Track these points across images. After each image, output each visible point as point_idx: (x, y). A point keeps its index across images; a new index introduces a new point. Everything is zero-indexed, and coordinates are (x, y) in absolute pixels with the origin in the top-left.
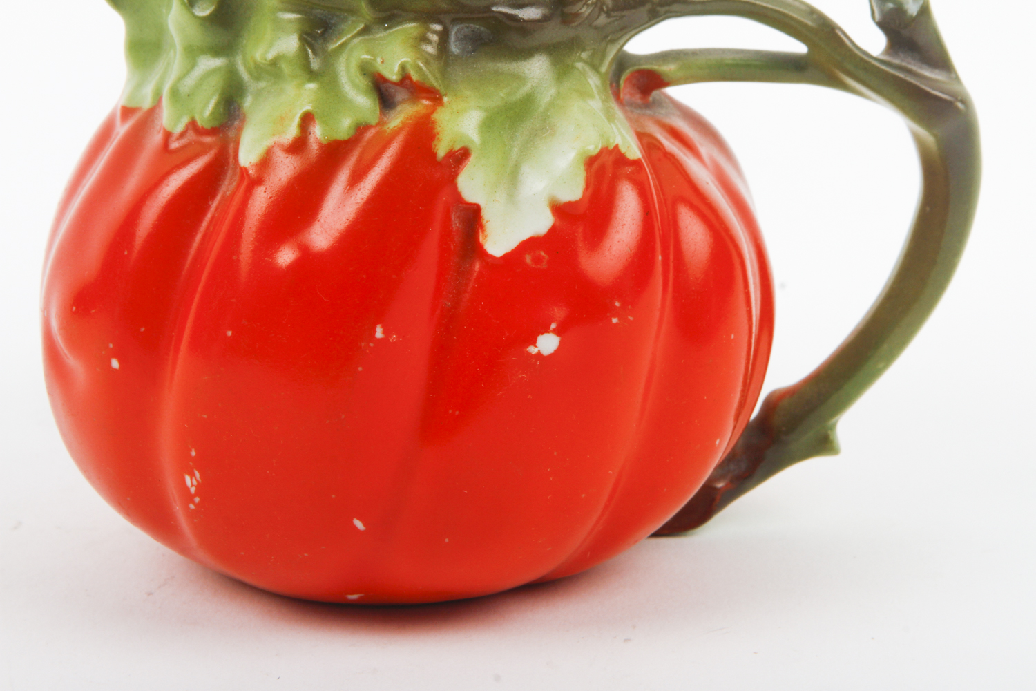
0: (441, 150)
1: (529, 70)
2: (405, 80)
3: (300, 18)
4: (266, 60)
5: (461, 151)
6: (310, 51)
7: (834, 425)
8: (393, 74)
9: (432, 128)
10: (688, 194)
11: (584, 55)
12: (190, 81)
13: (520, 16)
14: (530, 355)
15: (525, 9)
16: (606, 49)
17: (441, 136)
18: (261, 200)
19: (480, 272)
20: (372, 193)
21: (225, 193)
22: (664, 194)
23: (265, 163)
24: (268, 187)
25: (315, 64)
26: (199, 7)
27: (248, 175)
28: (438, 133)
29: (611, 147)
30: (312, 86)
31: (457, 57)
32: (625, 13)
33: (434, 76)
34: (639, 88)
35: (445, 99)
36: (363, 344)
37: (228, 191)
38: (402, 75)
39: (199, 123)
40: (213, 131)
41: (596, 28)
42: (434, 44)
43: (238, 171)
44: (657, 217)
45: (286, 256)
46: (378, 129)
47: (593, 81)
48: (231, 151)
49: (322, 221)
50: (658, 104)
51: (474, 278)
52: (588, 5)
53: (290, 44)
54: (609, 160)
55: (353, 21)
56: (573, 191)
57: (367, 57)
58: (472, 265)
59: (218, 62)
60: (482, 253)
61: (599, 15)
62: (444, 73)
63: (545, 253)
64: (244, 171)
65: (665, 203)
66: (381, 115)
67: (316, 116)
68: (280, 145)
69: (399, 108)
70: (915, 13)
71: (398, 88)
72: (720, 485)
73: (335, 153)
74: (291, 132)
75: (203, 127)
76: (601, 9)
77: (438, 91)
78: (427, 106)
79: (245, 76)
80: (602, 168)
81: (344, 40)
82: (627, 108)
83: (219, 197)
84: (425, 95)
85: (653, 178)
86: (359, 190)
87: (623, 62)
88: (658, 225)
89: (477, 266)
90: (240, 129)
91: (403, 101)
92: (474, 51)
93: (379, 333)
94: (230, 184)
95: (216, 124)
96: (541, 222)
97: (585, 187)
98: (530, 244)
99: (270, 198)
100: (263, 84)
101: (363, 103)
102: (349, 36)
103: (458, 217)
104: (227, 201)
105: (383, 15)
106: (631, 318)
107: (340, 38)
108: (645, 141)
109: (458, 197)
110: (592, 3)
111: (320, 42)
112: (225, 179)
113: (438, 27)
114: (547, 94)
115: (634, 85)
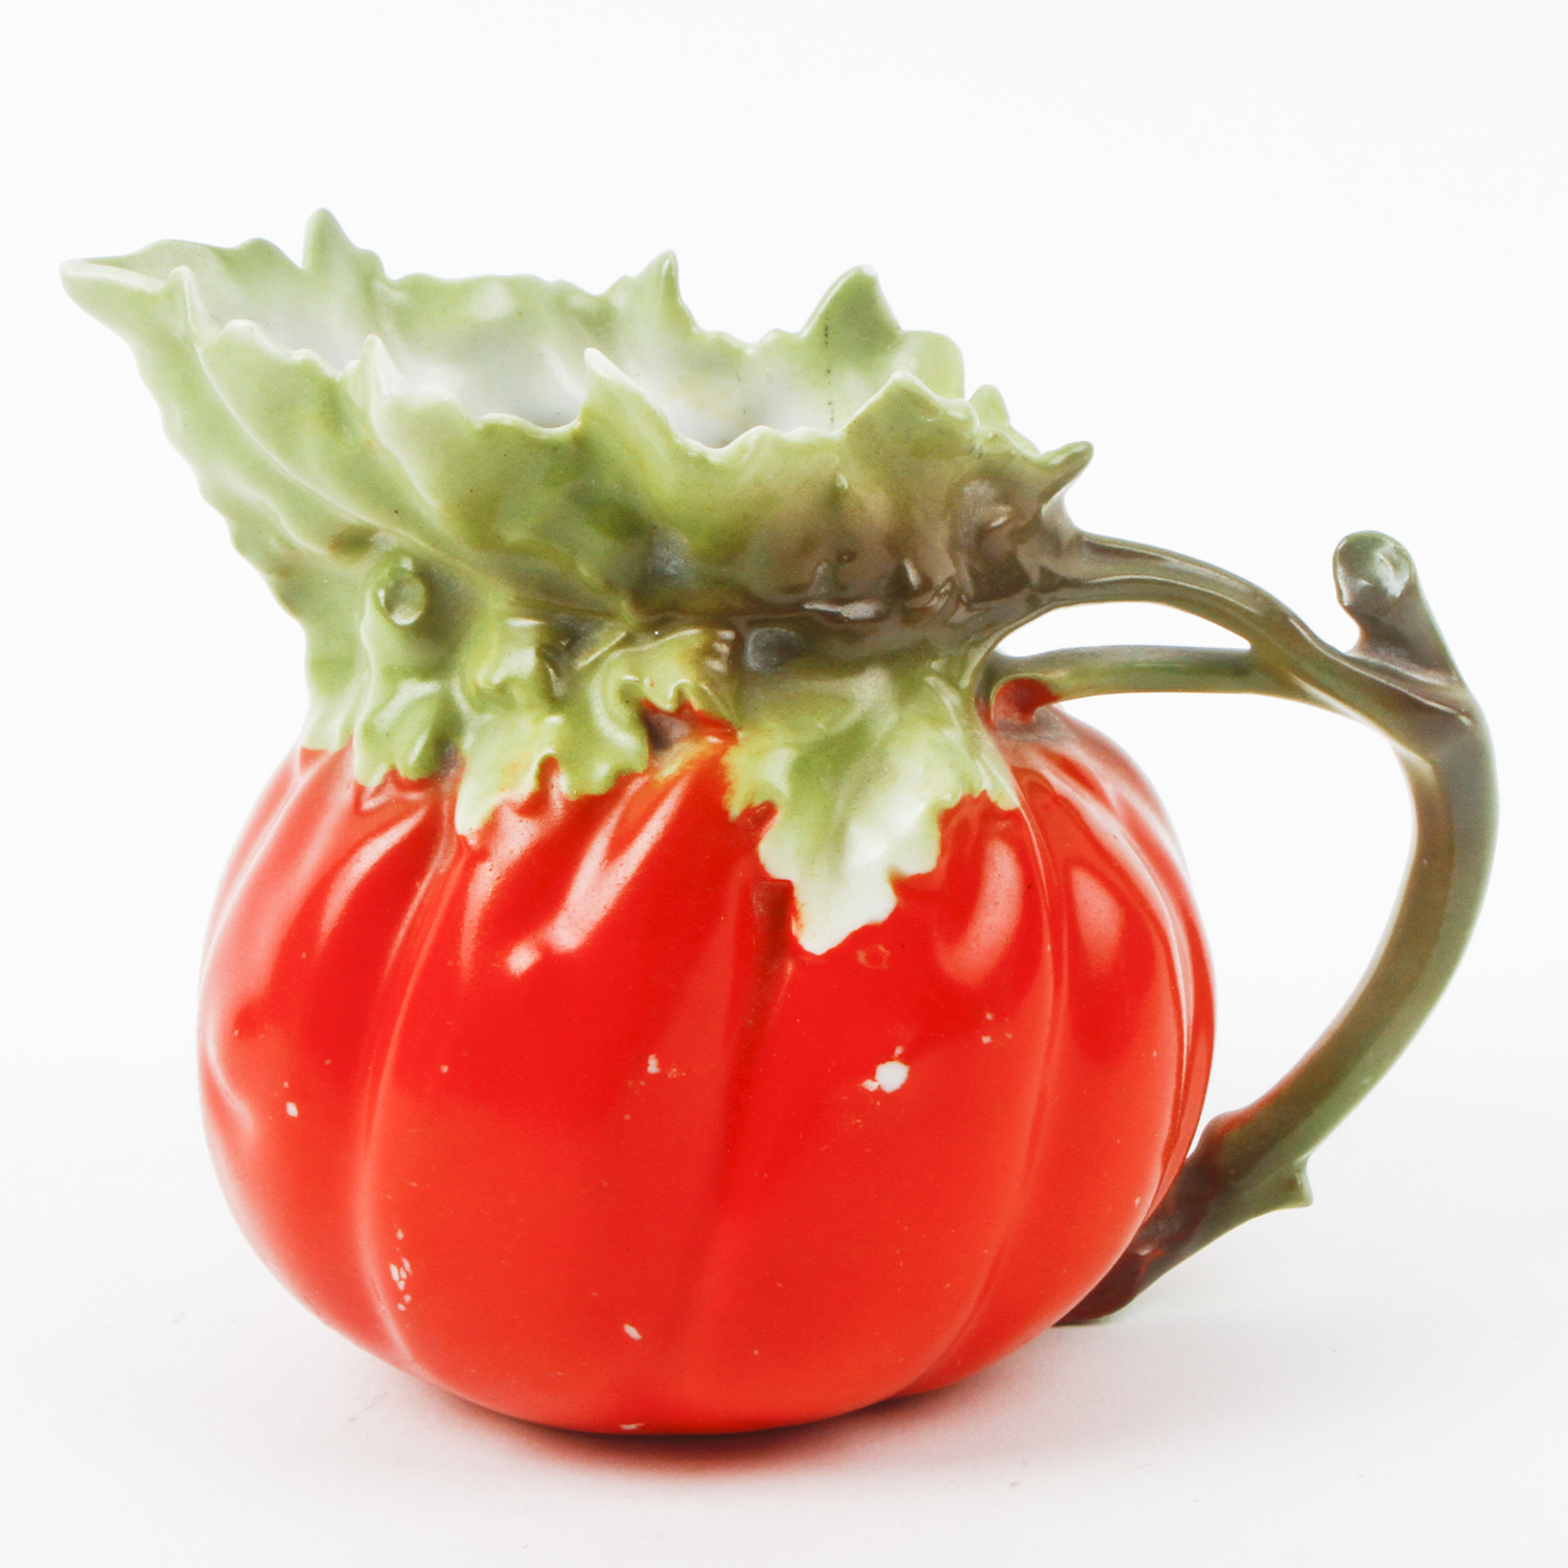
0: (735, 807)
1: (858, 688)
2: (683, 710)
3: (537, 626)
4: (491, 685)
5: (764, 808)
6: (551, 670)
7: (1304, 1163)
8: (665, 701)
9: (723, 776)
10: (1088, 853)
11: (935, 665)
12: (389, 715)
13: (845, 615)
14: (865, 1091)
15: (851, 605)
16: (966, 656)
17: (734, 787)
18: (486, 882)
19: (794, 977)
20: (638, 870)
21: (437, 870)
22: (1052, 856)
23: (491, 828)
24: (495, 863)
25: (559, 688)
26: (400, 612)
27: (468, 847)
28: (730, 783)
29: (976, 795)
30: (556, 720)
31: (756, 674)
32: (994, 604)
33: (723, 702)
34: (1016, 704)
35: (740, 735)
36: (630, 1083)
37: (441, 868)
38: (678, 702)
39: (403, 773)
40: (420, 785)
41: (953, 626)
42: (724, 659)
43: (455, 840)
44: (1043, 891)
45: (521, 959)
46: (646, 778)
47: (950, 699)
48: (445, 811)
49: (570, 910)
50: (1045, 724)
51: (786, 984)
52: (940, 596)
53: (523, 661)
54: (973, 813)
55: (611, 628)
56: (923, 858)
57: (631, 678)
58: (783, 967)
59: (429, 688)
60: (797, 951)
61: (956, 608)
62: (739, 699)
63: (886, 947)
64: (462, 840)
65: (1056, 870)
66: (650, 758)
67: (560, 763)
68: (511, 804)
69: (676, 748)
70: (1398, 594)
71: (673, 719)
72: (1145, 1252)
73: (587, 813)
74: (527, 786)
75: (407, 780)
76: (959, 600)
77: (730, 723)
78: (715, 746)
79: (464, 706)
80: (964, 826)
81: (598, 654)
82: (1000, 733)
83: (429, 876)
84: (711, 729)
85: (1037, 835)
86: (621, 865)
87: (993, 670)
88: (1045, 902)
89: (790, 968)
90: (457, 781)
91: (682, 738)
92: (780, 664)
93: (653, 1066)
94: (443, 858)
95: (423, 774)
96: (878, 905)
97: (939, 853)
98: (864, 937)
99: (498, 878)
100: (488, 717)
101: (625, 743)
102: (606, 648)
103: (762, 899)
104: (440, 882)
105: (652, 618)
106: (1009, 1036)
107: (593, 652)
108: (1026, 779)
109: (760, 873)
110: (946, 592)
111: (565, 657)
112: (437, 851)
113: (728, 635)
114: (887, 720)
115: (1010, 700)
